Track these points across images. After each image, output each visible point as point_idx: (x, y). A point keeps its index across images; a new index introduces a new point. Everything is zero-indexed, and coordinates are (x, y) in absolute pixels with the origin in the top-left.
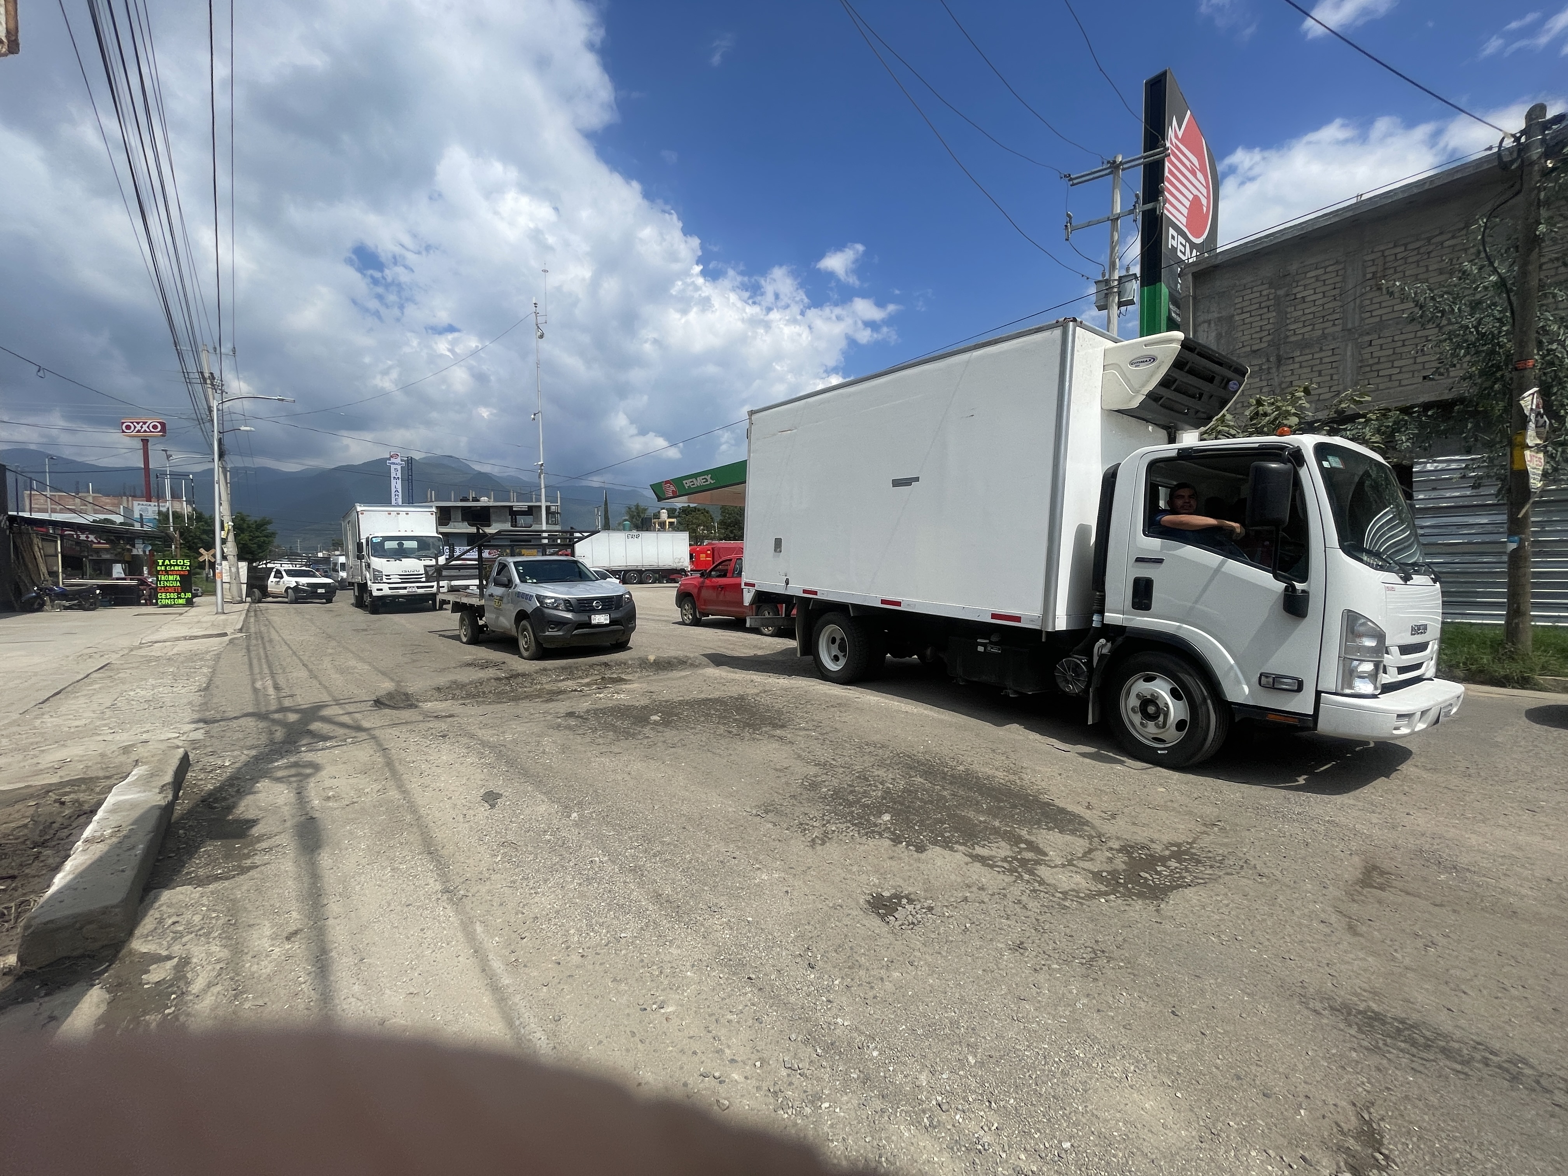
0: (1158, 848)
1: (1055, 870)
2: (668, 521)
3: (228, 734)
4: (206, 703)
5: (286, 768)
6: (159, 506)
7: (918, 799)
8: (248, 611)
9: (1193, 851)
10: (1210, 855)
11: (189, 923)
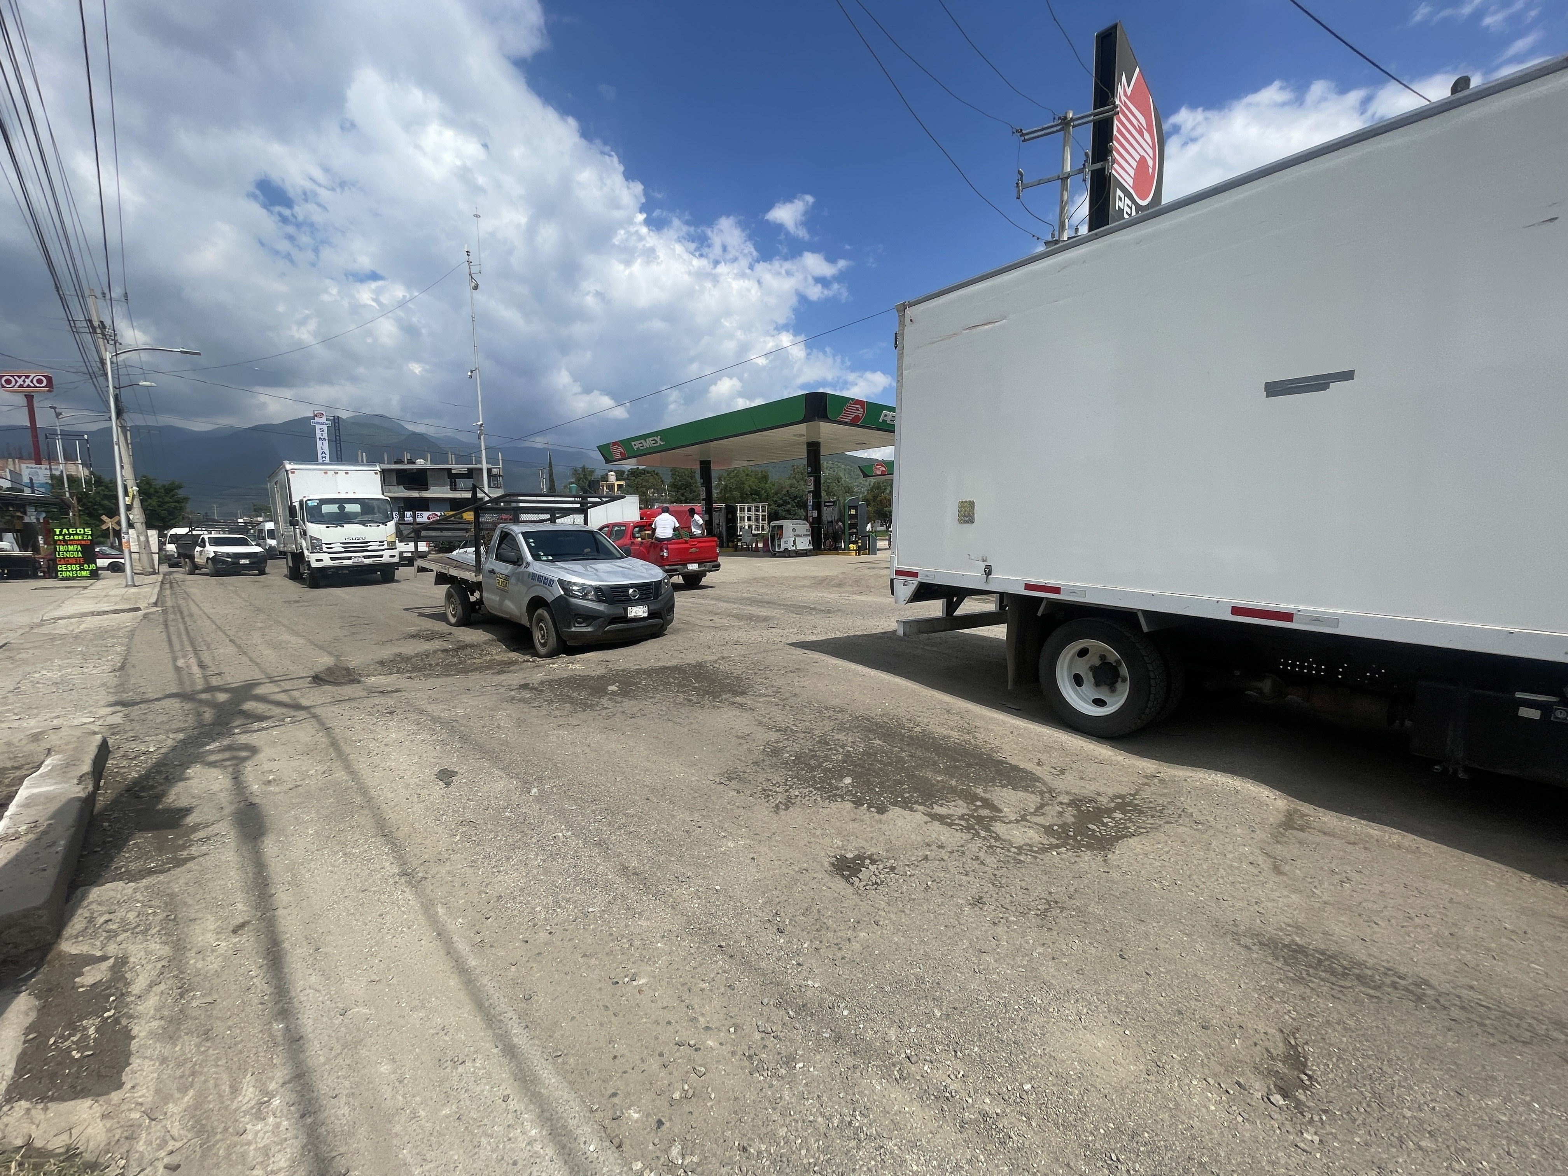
0: (1104, 800)
1: (1009, 826)
2: (616, 483)
3: (150, 718)
4: (122, 684)
5: (219, 751)
6: (51, 469)
7: (878, 761)
8: (162, 583)
9: (1136, 802)
10: (1151, 805)
11: (123, 920)
